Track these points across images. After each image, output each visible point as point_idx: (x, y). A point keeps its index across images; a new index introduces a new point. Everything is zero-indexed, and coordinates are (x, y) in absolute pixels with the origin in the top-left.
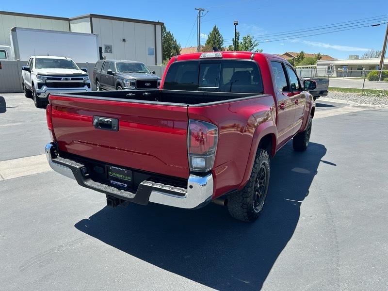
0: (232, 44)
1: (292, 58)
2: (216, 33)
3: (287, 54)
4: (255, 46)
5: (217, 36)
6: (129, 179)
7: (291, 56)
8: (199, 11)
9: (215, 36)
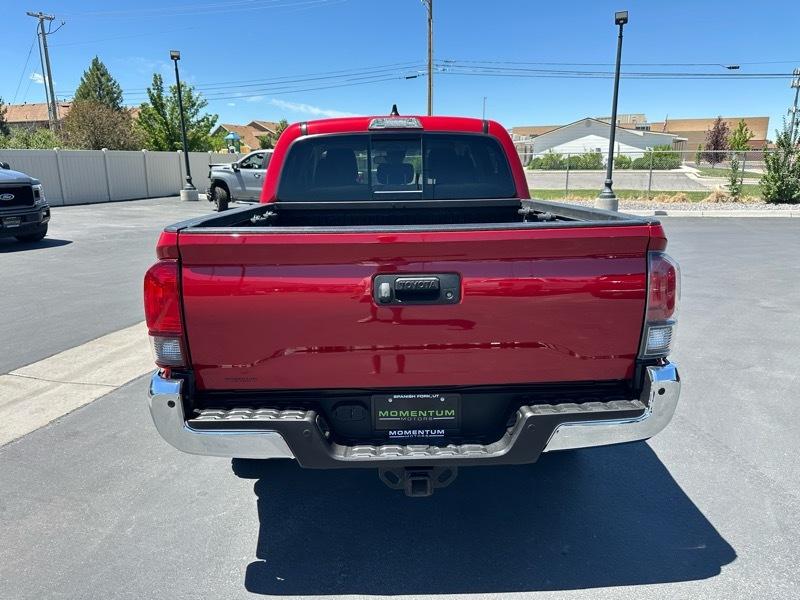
0: (148, 101)
1: (267, 133)
2: (102, 75)
3: (254, 125)
4: (201, 106)
5: (103, 80)
6: (450, 414)
7: (264, 130)
8: (38, 20)
9: (100, 82)
